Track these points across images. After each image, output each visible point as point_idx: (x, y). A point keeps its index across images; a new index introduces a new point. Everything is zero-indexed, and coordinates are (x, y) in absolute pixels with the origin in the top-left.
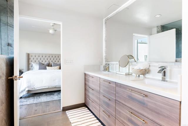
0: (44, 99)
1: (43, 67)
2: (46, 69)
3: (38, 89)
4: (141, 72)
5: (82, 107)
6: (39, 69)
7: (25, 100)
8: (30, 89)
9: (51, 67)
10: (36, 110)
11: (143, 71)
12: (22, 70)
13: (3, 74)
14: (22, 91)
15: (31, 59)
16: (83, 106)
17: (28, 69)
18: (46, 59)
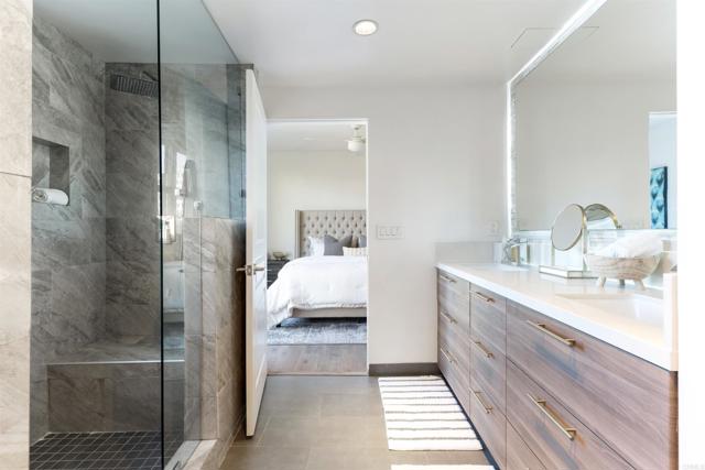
0: (329, 336)
1: (335, 247)
2: (341, 254)
3: (317, 307)
4: (617, 268)
5: (428, 374)
6: (325, 254)
7: (287, 333)
8: (298, 306)
9: (355, 249)
10: (306, 362)
11: (628, 264)
12: (288, 255)
13: (225, 259)
14: (281, 310)
15: (308, 224)
16: (433, 374)
17: (301, 254)
18: (343, 225)
